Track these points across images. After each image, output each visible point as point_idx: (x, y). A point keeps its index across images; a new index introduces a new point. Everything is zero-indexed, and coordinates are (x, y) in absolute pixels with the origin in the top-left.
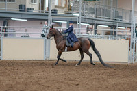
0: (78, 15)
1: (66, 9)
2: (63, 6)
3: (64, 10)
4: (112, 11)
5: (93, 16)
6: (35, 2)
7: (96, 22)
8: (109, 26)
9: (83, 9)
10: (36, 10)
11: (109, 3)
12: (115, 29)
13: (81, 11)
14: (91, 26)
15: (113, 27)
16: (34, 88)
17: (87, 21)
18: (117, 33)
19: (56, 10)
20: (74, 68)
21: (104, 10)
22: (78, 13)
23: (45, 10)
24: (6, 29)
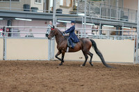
0: (83, 15)
1: (71, 9)
2: (68, 5)
3: (69, 10)
4: (118, 11)
5: (98, 16)
6: (40, 2)
7: (101, 22)
8: (115, 26)
9: (88, 9)
10: (41, 10)
11: (115, 3)
12: (121, 29)
13: (86, 11)
14: (96, 26)
15: (119, 27)
16: (39, 88)
17: (92, 21)
18: (123, 33)
19: (61, 10)
20: (79, 68)
21: (109, 10)
22: (83, 13)
23: (50, 9)
24: (10, 29)
